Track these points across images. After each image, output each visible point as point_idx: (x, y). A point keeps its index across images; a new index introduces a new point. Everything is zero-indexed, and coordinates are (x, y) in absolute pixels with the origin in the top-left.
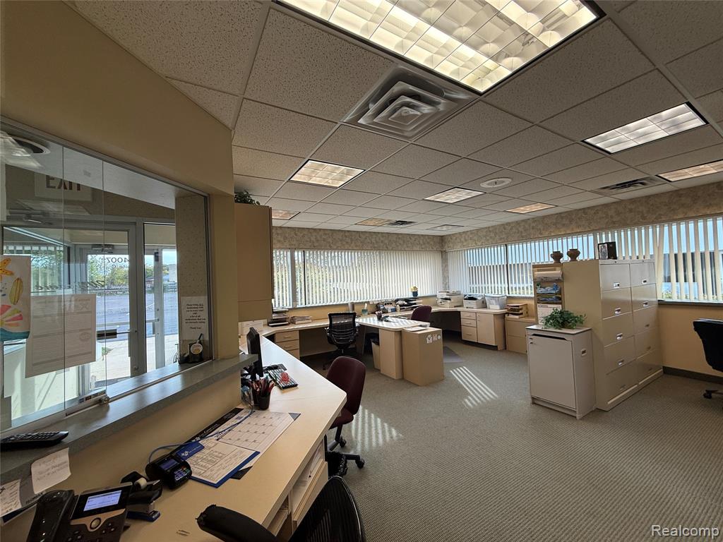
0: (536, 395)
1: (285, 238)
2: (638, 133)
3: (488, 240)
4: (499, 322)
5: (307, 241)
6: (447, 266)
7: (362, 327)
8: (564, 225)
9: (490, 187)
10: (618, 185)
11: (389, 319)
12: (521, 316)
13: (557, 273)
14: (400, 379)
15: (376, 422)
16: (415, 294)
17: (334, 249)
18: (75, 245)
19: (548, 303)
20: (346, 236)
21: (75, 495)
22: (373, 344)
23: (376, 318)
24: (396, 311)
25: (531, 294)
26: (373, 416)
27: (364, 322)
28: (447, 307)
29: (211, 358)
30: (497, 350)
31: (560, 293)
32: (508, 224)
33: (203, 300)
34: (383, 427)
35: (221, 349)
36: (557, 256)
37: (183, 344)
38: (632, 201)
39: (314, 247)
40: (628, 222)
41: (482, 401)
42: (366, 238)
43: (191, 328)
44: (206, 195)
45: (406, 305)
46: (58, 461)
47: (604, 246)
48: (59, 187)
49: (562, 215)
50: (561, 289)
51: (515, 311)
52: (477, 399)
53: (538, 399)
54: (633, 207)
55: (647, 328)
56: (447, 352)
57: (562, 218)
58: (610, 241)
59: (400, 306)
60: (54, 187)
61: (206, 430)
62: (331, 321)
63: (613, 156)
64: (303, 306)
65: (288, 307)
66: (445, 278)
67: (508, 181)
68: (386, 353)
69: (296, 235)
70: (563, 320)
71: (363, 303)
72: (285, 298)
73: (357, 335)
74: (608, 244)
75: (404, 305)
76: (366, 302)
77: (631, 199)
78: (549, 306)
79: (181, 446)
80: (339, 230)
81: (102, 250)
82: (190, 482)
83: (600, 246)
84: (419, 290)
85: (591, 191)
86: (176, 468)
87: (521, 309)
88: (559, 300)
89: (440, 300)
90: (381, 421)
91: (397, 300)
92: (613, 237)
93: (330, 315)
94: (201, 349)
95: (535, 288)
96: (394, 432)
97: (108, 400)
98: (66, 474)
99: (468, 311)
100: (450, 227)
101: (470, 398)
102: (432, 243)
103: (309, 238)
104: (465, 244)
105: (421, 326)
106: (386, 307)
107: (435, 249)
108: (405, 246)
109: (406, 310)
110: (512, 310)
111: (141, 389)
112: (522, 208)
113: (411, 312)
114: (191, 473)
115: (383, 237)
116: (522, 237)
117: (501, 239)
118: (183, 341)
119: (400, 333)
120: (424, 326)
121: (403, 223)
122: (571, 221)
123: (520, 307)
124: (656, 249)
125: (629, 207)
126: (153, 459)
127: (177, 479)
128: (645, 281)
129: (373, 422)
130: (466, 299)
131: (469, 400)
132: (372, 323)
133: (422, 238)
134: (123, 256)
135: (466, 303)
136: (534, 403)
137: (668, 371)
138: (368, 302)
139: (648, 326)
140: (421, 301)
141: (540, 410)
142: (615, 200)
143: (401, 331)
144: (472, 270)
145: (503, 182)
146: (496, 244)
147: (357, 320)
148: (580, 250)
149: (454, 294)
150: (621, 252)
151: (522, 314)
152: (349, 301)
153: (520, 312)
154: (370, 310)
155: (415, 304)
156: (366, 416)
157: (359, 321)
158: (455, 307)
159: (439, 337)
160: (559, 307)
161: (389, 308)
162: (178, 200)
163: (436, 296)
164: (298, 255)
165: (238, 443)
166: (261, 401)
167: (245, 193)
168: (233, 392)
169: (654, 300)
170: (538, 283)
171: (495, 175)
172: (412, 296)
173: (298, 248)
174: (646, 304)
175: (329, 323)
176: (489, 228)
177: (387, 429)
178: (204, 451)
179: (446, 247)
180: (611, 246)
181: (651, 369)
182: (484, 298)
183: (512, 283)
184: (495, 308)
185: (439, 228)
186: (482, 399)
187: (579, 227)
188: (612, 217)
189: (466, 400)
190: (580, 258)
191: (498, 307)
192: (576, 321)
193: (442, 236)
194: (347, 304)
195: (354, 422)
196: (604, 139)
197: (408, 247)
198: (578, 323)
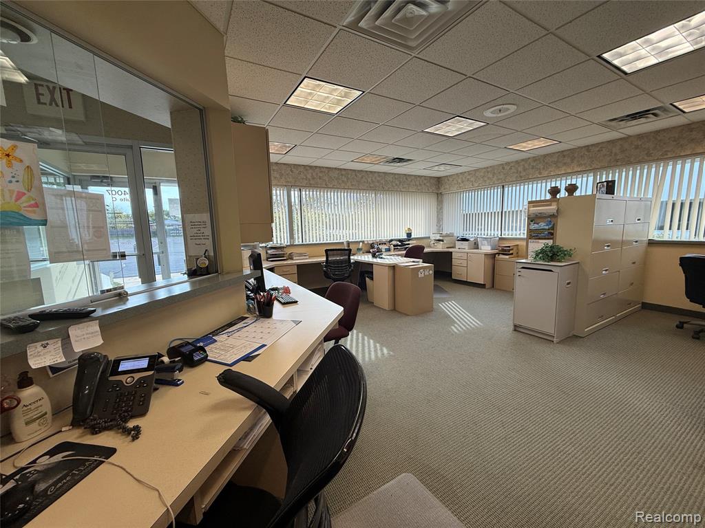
0: (517, 323)
1: (281, 175)
2: (659, 47)
3: (485, 181)
4: (490, 262)
5: (303, 179)
6: (441, 208)
7: (357, 263)
8: (565, 164)
9: (495, 115)
10: (628, 116)
11: (383, 256)
12: (510, 256)
13: (553, 208)
14: (391, 310)
15: (369, 343)
16: (409, 235)
17: (330, 188)
18: (74, 176)
19: (539, 239)
20: (342, 175)
21: (109, 359)
22: (367, 279)
23: (370, 256)
24: (390, 251)
25: (523, 233)
26: (366, 338)
27: (359, 258)
28: (440, 248)
29: (217, 272)
30: (485, 288)
31: (553, 228)
32: (508, 163)
33: (206, 217)
34: (375, 347)
35: (226, 263)
36: (554, 191)
37: (189, 258)
38: (640, 136)
39: (311, 186)
40: (632, 160)
41: (467, 328)
42: (362, 178)
43: (196, 244)
44: (201, 107)
45: (399, 246)
46: (91, 330)
47: (603, 186)
48: (51, 104)
49: (565, 153)
50: (554, 225)
51: (505, 251)
52: (463, 327)
53: (520, 326)
54: (640, 143)
55: (633, 265)
56: (437, 289)
57: (564, 156)
58: (610, 179)
59: (394, 246)
60: (45, 104)
61: (217, 330)
62: (327, 258)
63: (629, 78)
64: (301, 243)
65: (286, 243)
66: (439, 219)
67: (513, 108)
68: (380, 288)
69: (292, 171)
70: (552, 254)
71: (358, 242)
72: (282, 238)
73: (352, 271)
74: (608, 182)
75: (397, 245)
76: (360, 241)
77: (639, 135)
78: (541, 241)
79: (198, 339)
80: (336, 168)
81: (102, 181)
82: (207, 363)
83: (599, 184)
84: (413, 231)
85: (599, 124)
86: (194, 351)
87: (512, 249)
88: (551, 235)
89: (432, 242)
90: (374, 342)
91: (391, 240)
92: (614, 176)
93: (326, 251)
94: (207, 262)
95: (529, 225)
96: (385, 351)
97: (126, 294)
98: (99, 341)
99: (460, 253)
100: (448, 167)
101: (456, 325)
102: (428, 184)
103: (306, 176)
104: (462, 185)
105: (413, 262)
106: (380, 247)
107: (431, 190)
108: (401, 186)
109: (400, 250)
110: (503, 250)
111: (151, 290)
112: (524, 144)
113: (405, 252)
114: (207, 356)
115: (379, 176)
116: (521, 177)
117: (498, 179)
118: (190, 256)
119: (393, 267)
120: (417, 262)
121: (401, 160)
122: (572, 161)
123: (511, 248)
124: (656, 188)
125: (636, 144)
126: (173, 345)
127: (196, 359)
128: (639, 220)
129: (366, 342)
130: (459, 240)
131: (455, 327)
132: (367, 259)
133: (418, 179)
134: (123, 189)
135: (459, 244)
136: (515, 330)
137: (645, 306)
138: (363, 242)
139: (634, 263)
140: (414, 242)
141: (521, 336)
142: (623, 136)
143: (394, 266)
144: (466, 216)
145: (508, 109)
146: (492, 186)
147: (352, 257)
148: (579, 185)
149: (447, 236)
150: (619, 191)
151: (512, 254)
152: (344, 240)
153: (511, 252)
154: (365, 249)
155: (409, 244)
156: (360, 338)
157: (353, 258)
158: (448, 248)
159: (431, 272)
160: (550, 242)
161: (383, 247)
162: (174, 113)
163: (429, 238)
164: (295, 194)
165: (247, 339)
166: (265, 310)
167: (240, 119)
168: (239, 302)
169: (645, 239)
170: (532, 219)
171: (500, 101)
172: (406, 237)
173: (294, 186)
174: (636, 242)
175: (325, 259)
176: (487, 168)
177: (379, 348)
178: (216, 343)
179: (442, 189)
180: (610, 184)
181: (629, 304)
182: (476, 239)
183: (505, 230)
184: (486, 248)
185: (436, 168)
186: (468, 326)
187: (580, 165)
188: (616, 154)
189: (453, 327)
190: (577, 193)
191: (489, 248)
192: (565, 255)
193: (439, 178)
194: (343, 243)
195: (349, 337)
196: (621, 55)
197: (403, 188)
198: (567, 257)
